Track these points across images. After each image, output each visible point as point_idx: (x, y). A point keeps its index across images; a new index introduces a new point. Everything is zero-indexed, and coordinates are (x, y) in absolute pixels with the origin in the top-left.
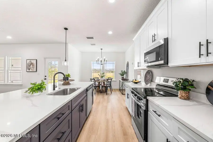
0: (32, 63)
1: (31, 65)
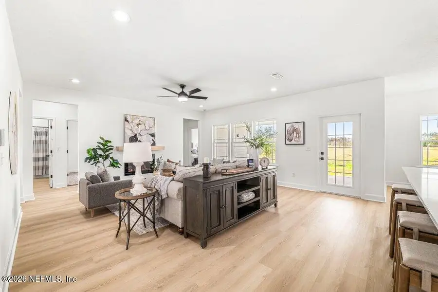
0: (295, 128)
1: (293, 132)
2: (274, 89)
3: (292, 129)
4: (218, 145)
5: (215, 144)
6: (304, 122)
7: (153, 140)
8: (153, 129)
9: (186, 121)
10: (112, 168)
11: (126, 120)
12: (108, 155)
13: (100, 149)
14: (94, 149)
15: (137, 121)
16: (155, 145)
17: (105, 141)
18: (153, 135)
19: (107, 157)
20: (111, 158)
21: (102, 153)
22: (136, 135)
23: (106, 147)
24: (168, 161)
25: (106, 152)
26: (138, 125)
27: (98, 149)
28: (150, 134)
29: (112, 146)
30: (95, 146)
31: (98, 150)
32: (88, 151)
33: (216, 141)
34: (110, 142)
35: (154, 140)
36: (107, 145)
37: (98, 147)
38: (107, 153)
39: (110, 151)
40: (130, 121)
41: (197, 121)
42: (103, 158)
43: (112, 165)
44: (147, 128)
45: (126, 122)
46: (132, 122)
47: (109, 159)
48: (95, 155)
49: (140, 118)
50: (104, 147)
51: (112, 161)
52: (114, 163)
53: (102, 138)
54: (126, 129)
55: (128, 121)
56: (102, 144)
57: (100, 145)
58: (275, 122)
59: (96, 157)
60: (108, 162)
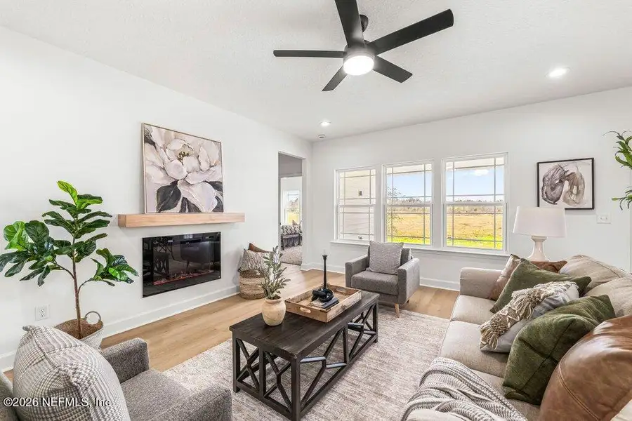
0: (568, 173)
1: (561, 182)
2: (558, 73)
3: (557, 176)
4: (346, 210)
5: (341, 210)
6: (593, 159)
7: (217, 198)
8: (217, 168)
9: (283, 158)
10: (102, 284)
11: (148, 140)
12: (91, 243)
13: (58, 221)
14: (34, 224)
15: (177, 146)
16: (222, 210)
17: (80, 197)
18: (217, 186)
19: (84, 250)
20: (99, 252)
21: (69, 237)
22: (175, 183)
23: (81, 216)
24: (251, 247)
25: (82, 232)
26: (181, 156)
27: (53, 223)
28: (210, 183)
29: (105, 214)
30: (37, 213)
31: (49, 226)
32: (10, 232)
33: (342, 203)
34: (98, 200)
35: (220, 197)
36: (83, 211)
37: (49, 218)
38: (85, 238)
39: (98, 231)
40: (159, 143)
41: (299, 160)
42: (71, 255)
43: (104, 275)
44: (204, 166)
45: (147, 146)
46: (165, 148)
47: (94, 255)
48: (39, 244)
49: (186, 138)
50: (75, 216)
51: (104, 263)
52: (111, 270)
53: (65, 187)
54: (146, 163)
55: (153, 143)
56: (65, 206)
57: (57, 209)
58: (500, 160)
59: (43, 252)
60: (88, 267)
